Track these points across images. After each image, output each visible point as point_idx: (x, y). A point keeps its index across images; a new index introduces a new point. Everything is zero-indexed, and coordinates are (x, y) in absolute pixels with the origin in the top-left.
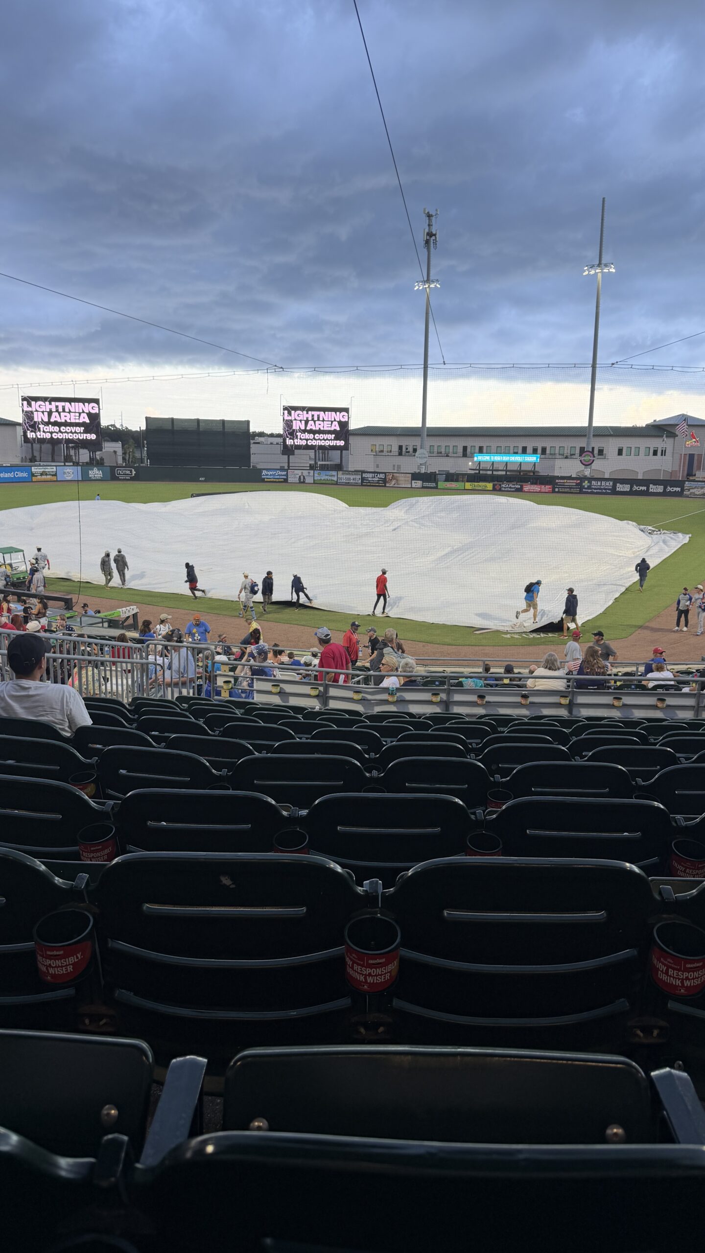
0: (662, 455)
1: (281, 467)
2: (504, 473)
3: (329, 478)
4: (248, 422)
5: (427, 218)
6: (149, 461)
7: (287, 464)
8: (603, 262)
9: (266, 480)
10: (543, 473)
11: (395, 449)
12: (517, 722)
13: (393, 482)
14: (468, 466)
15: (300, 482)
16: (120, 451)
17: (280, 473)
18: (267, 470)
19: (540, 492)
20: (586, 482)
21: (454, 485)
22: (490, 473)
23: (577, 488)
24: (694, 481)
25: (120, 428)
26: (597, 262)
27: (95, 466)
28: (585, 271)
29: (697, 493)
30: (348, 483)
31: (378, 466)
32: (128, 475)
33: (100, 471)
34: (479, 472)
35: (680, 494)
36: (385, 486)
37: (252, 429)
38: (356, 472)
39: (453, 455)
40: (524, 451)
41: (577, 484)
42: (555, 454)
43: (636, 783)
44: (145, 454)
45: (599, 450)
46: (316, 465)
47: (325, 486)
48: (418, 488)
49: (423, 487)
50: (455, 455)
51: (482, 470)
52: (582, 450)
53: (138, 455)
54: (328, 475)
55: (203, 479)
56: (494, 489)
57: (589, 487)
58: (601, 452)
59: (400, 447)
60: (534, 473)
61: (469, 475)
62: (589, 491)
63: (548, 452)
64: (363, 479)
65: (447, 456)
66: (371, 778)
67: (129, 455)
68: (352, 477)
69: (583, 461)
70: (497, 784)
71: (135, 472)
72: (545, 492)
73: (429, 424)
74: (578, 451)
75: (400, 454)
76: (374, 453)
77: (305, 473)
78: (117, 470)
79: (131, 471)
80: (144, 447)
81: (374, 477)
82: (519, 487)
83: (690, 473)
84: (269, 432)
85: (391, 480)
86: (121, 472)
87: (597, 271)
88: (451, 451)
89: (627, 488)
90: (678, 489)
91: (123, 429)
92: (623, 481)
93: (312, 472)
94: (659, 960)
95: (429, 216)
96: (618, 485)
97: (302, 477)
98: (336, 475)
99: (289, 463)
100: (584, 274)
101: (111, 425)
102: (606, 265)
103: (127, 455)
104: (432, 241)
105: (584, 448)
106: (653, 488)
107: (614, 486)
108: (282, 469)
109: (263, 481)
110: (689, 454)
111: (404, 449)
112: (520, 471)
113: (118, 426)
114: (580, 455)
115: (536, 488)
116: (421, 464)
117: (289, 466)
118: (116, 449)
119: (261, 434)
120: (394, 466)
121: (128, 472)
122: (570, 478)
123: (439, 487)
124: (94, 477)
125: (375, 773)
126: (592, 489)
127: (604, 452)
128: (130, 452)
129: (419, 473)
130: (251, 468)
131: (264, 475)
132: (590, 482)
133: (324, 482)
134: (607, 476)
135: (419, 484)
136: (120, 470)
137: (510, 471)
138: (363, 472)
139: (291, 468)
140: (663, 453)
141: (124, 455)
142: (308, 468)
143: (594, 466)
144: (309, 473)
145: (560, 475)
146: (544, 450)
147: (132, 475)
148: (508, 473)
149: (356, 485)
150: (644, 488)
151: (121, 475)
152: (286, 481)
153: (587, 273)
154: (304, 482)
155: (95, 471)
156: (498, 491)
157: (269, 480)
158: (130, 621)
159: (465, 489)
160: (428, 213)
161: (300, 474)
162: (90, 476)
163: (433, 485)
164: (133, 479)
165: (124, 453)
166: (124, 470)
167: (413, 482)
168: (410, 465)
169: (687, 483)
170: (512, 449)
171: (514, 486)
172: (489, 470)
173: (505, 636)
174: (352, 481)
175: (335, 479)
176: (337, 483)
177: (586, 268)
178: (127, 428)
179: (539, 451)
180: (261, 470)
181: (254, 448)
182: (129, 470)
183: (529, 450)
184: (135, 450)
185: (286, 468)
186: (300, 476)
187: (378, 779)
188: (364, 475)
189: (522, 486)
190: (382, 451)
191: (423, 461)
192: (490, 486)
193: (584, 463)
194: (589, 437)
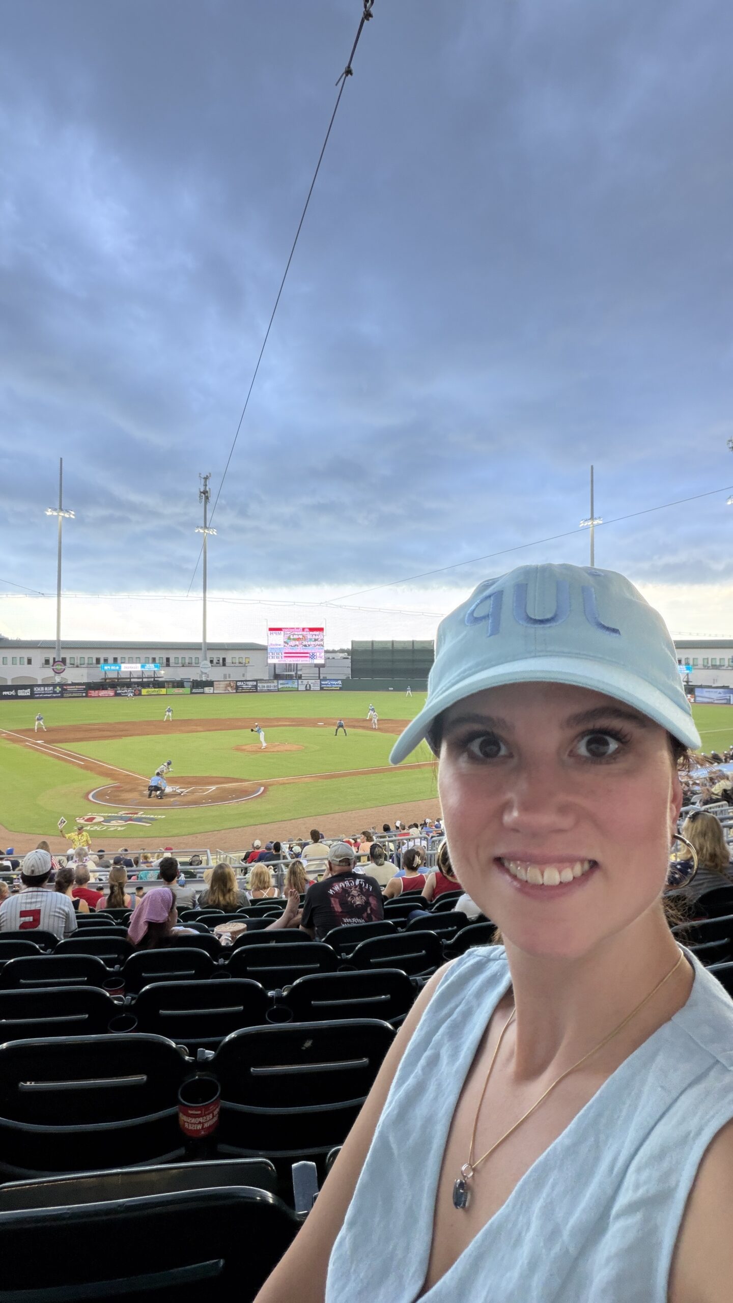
15: (307, 690)
66: (218, 965)
68: (266, 685)
125: (221, 961)
154: (309, 690)
183: (111, 661)
186: (307, 685)
187: (224, 966)
194: (59, 650)
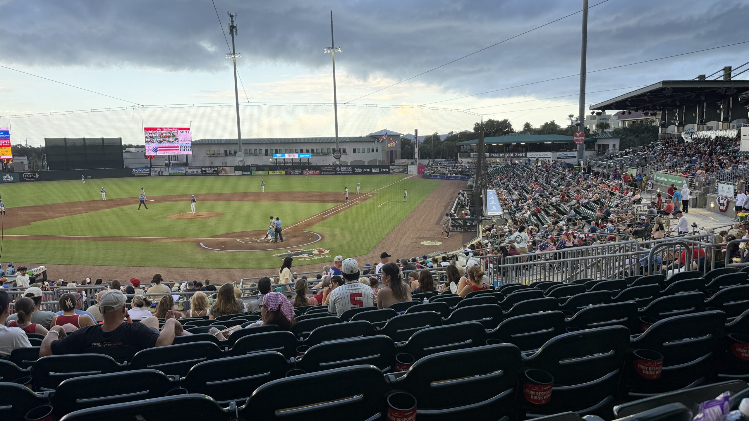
0: (376, 152)
1: (145, 166)
2: (291, 164)
3: (179, 172)
4: (120, 139)
5: (230, 17)
6: (48, 167)
7: (149, 165)
8: (335, 46)
9: (135, 175)
10: (314, 164)
11: (223, 152)
12: (311, 308)
13: (223, 172)
14: (270, 161)
15: (160, 175)
16: (26, 162)
17: (145, 170)
18: (136, 169)
19: (313, 175)
20: (338, 168)
21: (262, 172)
22: (283, 164)
23: (333, 172)
24: (394, 165)
25: (26, 146)
26: (332, 46)
27: (7, 173)
28: (325, 51)
29: (396, 171)
30: (193, 174)
31: (212, 163)
32: (32, 177)
33: (11, 176)
34: (277, 164)
35: (388, 173)
36: (218, 175)
37: (123, 143)
38: (198, 167)
39: (259, 155)
40: (302, 151)
41: (333, 169)
42: (319, 153)
43: (377, 329)
44: (45, 163)
45: (343, 150)
46: (170, 164)
47: (177, 177)
48: (240, 175)
49: (243, 175)
50: (261, 155)
51: (278, 163)
52: (334, 150)
53: (40, 164)
54: (178, 170)
55: (90, 177)
56: (286, 174)
57: (340, 171)
58: (344, 151)
59: (226, 151)
60: (308, 164)
61: (270, 166)
62: (340, 173)
63: (315, 151)
64: (202, 171)
65: (256, 156)
67: (33, 164)
68: (195, 170)
69: (335, 157)
70: (301, 343)
71: (38, 175)
72: (316, 175)
73: (243, 137)
74: (332, 151)
75: (226, 155)
76: (209, 155)
77: (163, 169)
78: (25, 175)
79: (35, 175)
80: (44, 158)
81: (210, 170)
82: (301, 172)
83: (392, 161)
84: (135, 145)
85: (222, 171)
86: (27, 176)
87: (332, 51)
88: (258, 152)
89: (360, 170)
90: (386, 170)
91: (28, 147)
92: (358, 167)
93: (167, 168)
94: (391, 415)
95: (232, 16)
96: (355, 169)
97: (161, 172)
98: (184, 170)
99: (151, 163)
100: (325, 52)
101: (19, 145)
102: (336, 48)
103: (32, 165)
104: (234, 30)
105: (335, 149)
106: (374, 170)
107: (353, 170)
108: (146, 167)
109: (133, 176)
110: (391, 151)
111: (228, 152)
112: (300, 163)
113: (24, 145)
114: (333, 153)
115: (311, 172)
116: (240, 161)
117: (151, 165)
118: (22, 161)
119: (130, 146)
120: (223, 163)
121: (33, 176)
122: (329, 166)
123: (253, 174)
124: (7, 180)
126: (342, 171)
127: (346, 151)
128: (34, 162)
129: (239, 166)
130: (125, 168)
131: (134, 172)
132: (340, 168)
133: (176, 174)
134: (349, 164)
135: (240, 173)
136: (27, 174)
137: (295, 163)
138: (202, 167)
139: (152, 167)
140: (377, 151)
141: (29, 165)
142: (165, 166)
143: (341, 159)
144: (165, 169)
145: (323, 164)
146: (313, 151)
147: (36, 177)
148: (294, 164)
149: (198, 175)
150: (369, 170)
151: (28, 177)
152: (149, 175)
153: (326, 52)
155: (7, 176)
156: (288, 175)
157: (138, 175)
158: (41, 277)
159: (269, 175)
160: (230, 14)
161: (159, 170)
162: (3, 180)
163: (249, 173)
164: (37, 180)
165: (30, 163)
166: (29, 174)
167: (236, 172)
168: (233, 161)
169: (391, 166)
170: (294, 150)
171: (297, 172)
172: (282, 163)
173: (301, 260)
174: (195, 173)
175: (184, 172)
176: (185, 175)
177: (325, 49)
178: (30, 146)
179: (310, 151)
180: (132, 169)
181: (125, 155)
182: (33, 174)
183: (305, 151)
184: (37, 160)
185: (149, 166)
186: (159, 172)
188: (203, 169)
189: (302, 172)
190: (214, 154)
191: (241, 159)
192: (284, 172)
193: (337, 158)
194: (337, 143)
